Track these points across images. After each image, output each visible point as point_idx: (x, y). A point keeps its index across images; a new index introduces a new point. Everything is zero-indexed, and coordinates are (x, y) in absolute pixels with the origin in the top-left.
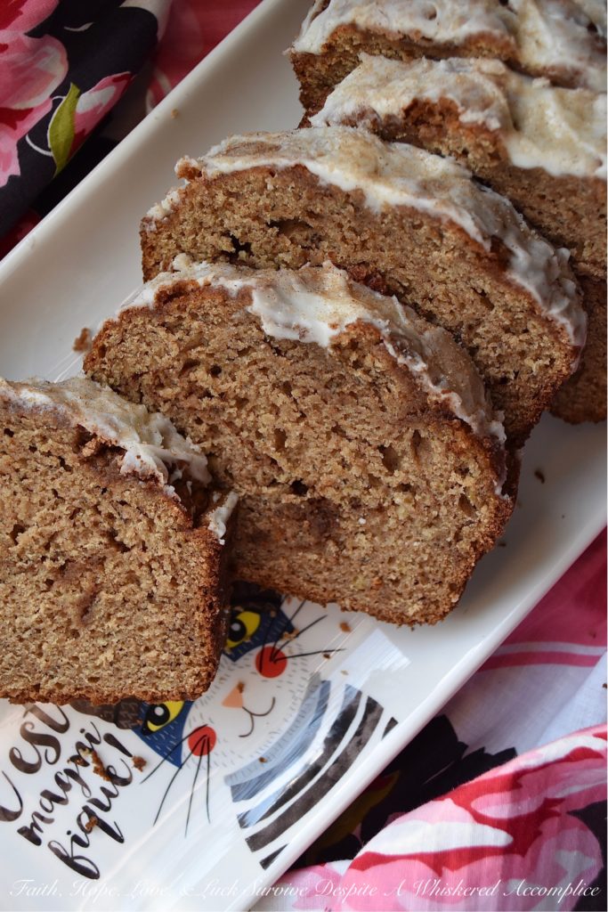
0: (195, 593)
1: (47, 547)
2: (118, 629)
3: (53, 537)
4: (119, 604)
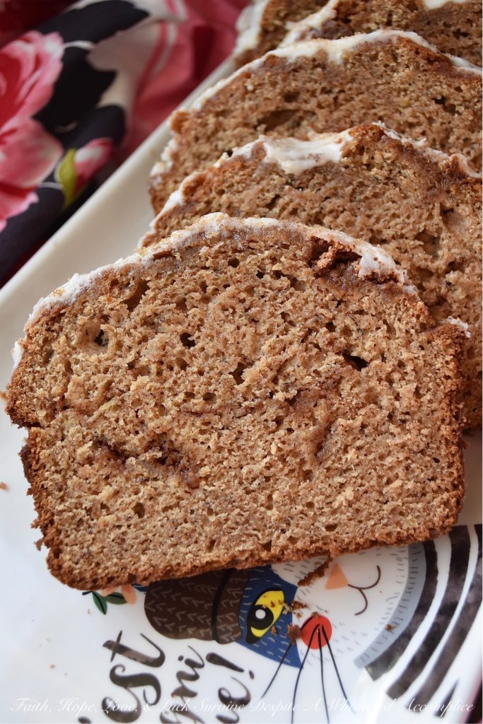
0: (440, 402)
1: (275, 380)
2: (357, 461)
4: (356, 431)
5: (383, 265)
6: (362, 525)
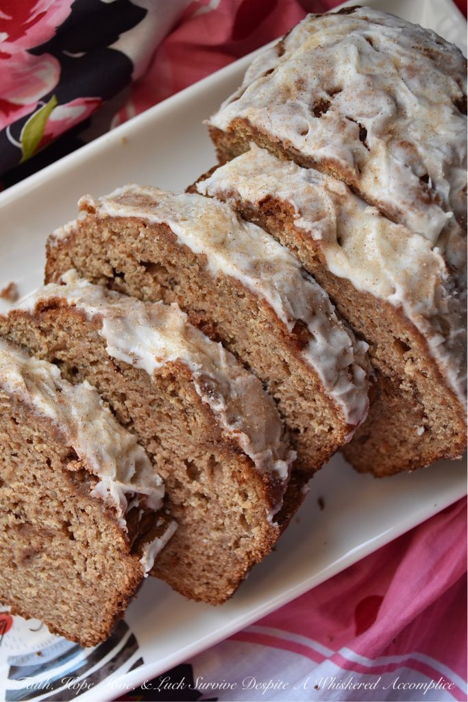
0: (112, 591)
1: (15, 505)
2: (46, 580)
3: (22, 502)
4: (53, 567)
5: (111, 497)
6: (36, 610)
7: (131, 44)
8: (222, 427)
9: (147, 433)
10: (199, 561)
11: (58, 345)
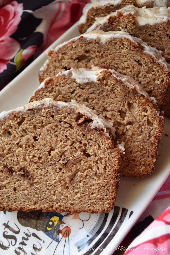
0: (112, 172)
1: (61, 156)
2: (83, 186)
3: (63, 153)
4: (84, 177)
5: (100, 125)
6: (82, 205)
7: (41, 29)
8: (128, 86)
9: (101, 109)
10: (137, 156)
11: (57, 94)
